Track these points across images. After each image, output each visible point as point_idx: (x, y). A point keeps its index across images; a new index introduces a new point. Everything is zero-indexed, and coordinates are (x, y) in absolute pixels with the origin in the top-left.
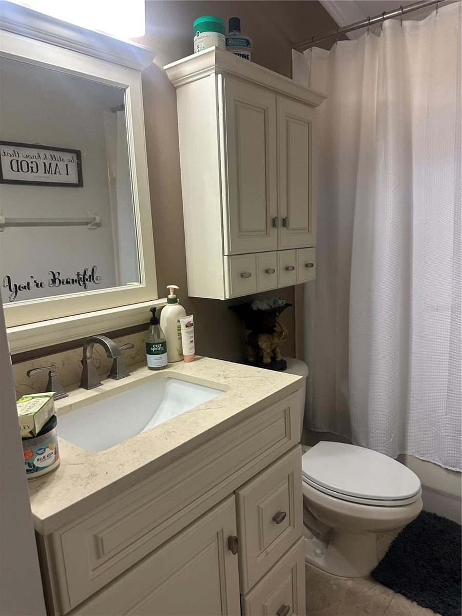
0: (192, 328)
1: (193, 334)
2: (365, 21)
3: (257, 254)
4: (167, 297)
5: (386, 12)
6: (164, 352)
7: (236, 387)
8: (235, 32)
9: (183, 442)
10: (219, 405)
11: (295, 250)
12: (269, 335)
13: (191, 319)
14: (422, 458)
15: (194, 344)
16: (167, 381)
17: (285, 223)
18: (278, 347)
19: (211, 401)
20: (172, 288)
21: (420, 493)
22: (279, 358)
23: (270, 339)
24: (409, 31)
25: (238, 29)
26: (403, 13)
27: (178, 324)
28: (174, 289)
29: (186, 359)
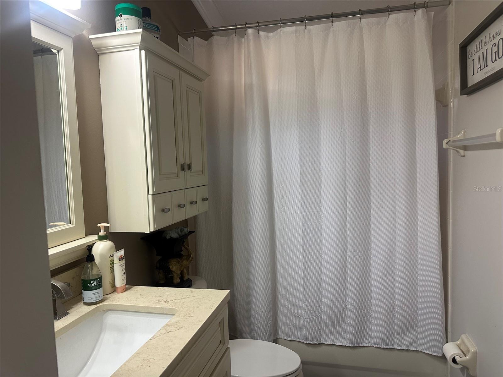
0: (123, 261)
1: (124, 267)
2: (233, 26)
3: (172, 192)
4: (98, 234)
5: (248, 23)
6: (100, 286)
7: (181, 309)
8: (147, 18)
9: (167, 366)
10: (176, 327)
11: (195, 188)
12: (179, 259)
13: (122, 253)
14: (289, 339)
15: (125, 275)
16: (104, 314)
17: (189, 167)
18: (185, 269)
19: (168, 325)
20: (102, 226)
21: (301, 368)
22: (186, 277)
23: (179, 262)
24: (263, 38)
25: (149, 16)
26: (259, 26)
27: (111, 258)
28: (105, 226)
29: (119, 290)
